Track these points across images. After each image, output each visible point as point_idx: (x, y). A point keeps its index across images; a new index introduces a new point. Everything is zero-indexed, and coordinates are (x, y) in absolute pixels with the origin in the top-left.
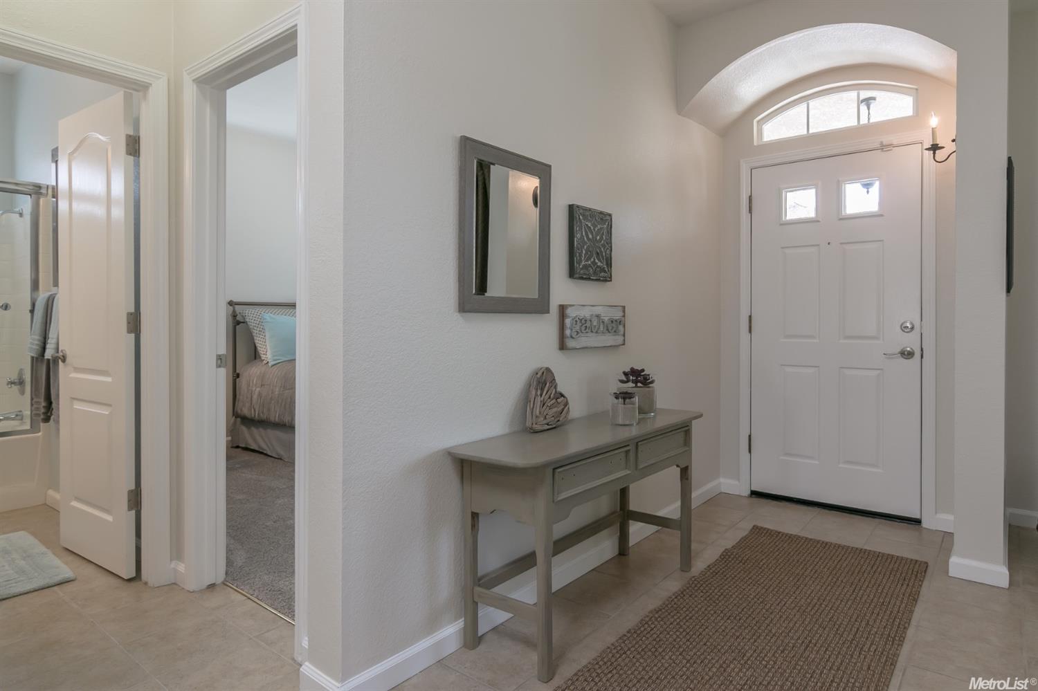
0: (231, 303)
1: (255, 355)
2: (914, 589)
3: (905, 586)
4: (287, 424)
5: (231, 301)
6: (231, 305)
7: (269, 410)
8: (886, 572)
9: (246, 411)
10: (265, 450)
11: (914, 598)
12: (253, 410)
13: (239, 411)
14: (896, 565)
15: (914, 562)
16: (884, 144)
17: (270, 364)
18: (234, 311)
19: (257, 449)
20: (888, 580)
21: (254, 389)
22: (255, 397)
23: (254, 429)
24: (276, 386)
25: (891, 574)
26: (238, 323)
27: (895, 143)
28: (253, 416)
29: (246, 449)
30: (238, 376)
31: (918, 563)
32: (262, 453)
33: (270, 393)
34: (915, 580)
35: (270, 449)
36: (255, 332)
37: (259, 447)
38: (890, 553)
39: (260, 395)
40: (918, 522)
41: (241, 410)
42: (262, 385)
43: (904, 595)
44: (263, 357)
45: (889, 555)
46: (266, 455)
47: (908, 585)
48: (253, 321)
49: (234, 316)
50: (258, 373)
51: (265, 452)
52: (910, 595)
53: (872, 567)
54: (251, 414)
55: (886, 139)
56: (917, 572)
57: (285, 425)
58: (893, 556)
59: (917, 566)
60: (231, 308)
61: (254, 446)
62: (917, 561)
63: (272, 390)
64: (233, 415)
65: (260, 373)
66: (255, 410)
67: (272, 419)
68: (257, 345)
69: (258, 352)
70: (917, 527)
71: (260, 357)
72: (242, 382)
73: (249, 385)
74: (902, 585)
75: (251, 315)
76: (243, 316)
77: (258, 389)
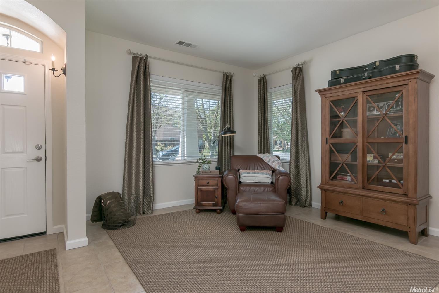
2: (55, 262)
3: (50, 263)
8: (39, 260)
11: (56, 266)
14: (43, 255)
15: (50, 251)
16: (26, 60)
20: (42, 264)
25: (42, 260)
27: (32, 62)
31: (52, 250)
34: (54, 258)
38: (38, 251)
40: (45, 233)
43: (52, 266)
45: (37, 252)
47: (52, 261)
52: (54, 266)
53: (32, 261)
55: (28, 59)
56: (53, 254)
58: (39, 252)
59: (52, 252)
62: (51, 250)
70: (44, 235)
74: (49, 262)
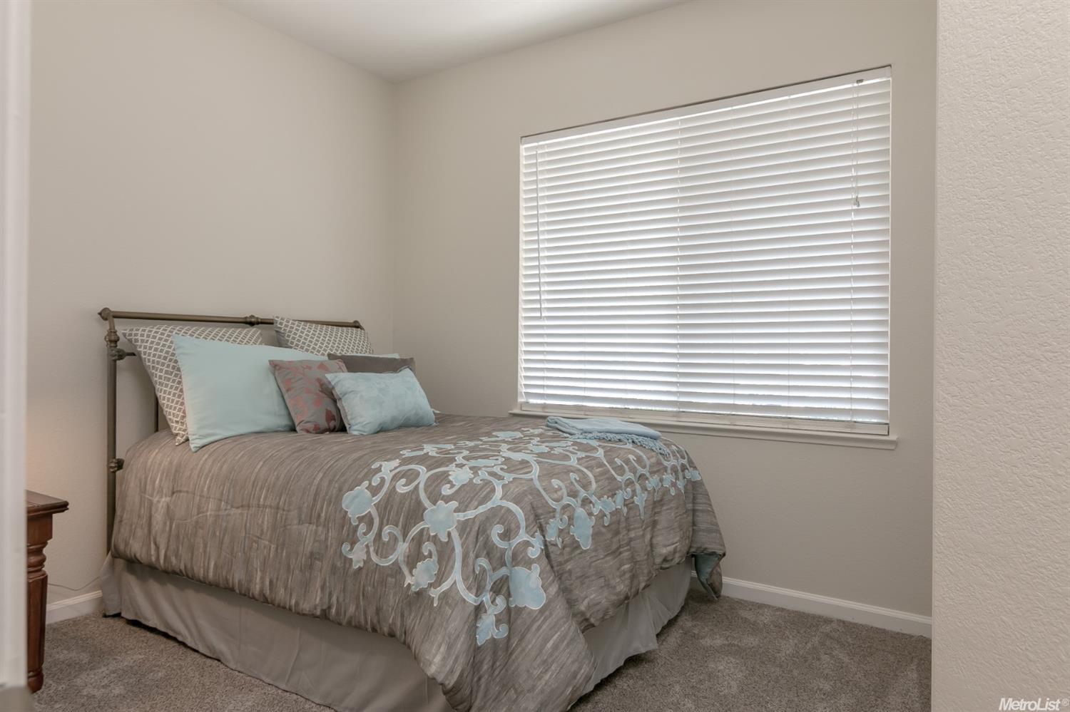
0: (106, 315)
1: (157, 421)
4: (236, 588)
5: (105, 309)
6: (106, 319)
7: (192, 549)
9: (137, 548)
10: (179, 634)
12: (153, 546)
13: (122, 547)
17: (194, 445)
18: (112, 332)
19: (162, 629)
21: (155, 500)
22: (159, 517)
23: (154, 586)
24: (208, 498)
26: (121, 355)
28: (153, 559)
29: (136, 623)
30: (120, 465)
32: (175, 639)
33: (195, 511)
35: (192, 635)
36: (158, 376)
37: (167, 625)
39: (169, 514)
41: (127, 544)
42: (173, 493)
44: (175, 428)
46: (183, 644)
48: (152, 351)
49: (113, 340)
50: (166, 463)
51: (180, 638)
54: (149, 555)
57: (232, 590)
60: (107, 323)
61: (153, 622)
63: (199, 507)
64: (109, 549)
65: (171, 463)
66: (157, 548)
67: (200, 573)
68: (161, 402)
69: (164, 417)
71: (168, 427)
72: (130, 481)
73: (143, 491)
75: (147, 340)
76: (130, 341)
77: (165, 500)
